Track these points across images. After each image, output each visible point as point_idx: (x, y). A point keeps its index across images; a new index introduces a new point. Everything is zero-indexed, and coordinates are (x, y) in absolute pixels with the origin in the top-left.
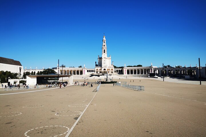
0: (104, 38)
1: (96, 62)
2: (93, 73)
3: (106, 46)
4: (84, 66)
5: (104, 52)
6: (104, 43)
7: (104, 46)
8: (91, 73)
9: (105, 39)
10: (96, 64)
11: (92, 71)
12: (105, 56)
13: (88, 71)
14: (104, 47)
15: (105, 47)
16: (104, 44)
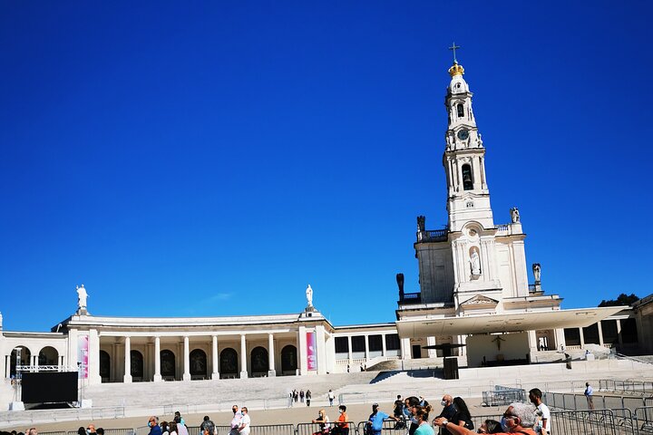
0: (458, 78)
1: (400, 278)
2: (388, 355)
3: (473, 135)
4: (310, 297)
5: (469, 185)
6: (461, 114)
7: (464, 134)
8: (373, 358)
9: (465, 87)
10: (401, 293)
11: (376, 343)
12: (472, 215)
13: (341, 345)
14: (460, 144)
15: (474, 144)
16: (456, 122)
